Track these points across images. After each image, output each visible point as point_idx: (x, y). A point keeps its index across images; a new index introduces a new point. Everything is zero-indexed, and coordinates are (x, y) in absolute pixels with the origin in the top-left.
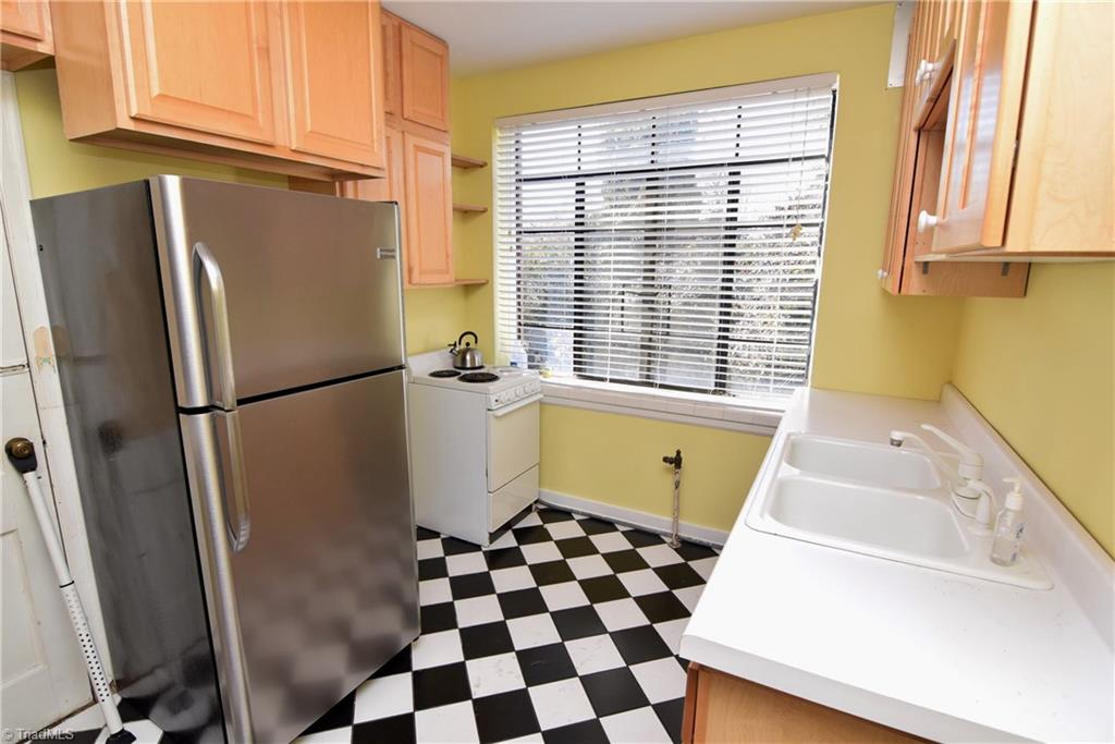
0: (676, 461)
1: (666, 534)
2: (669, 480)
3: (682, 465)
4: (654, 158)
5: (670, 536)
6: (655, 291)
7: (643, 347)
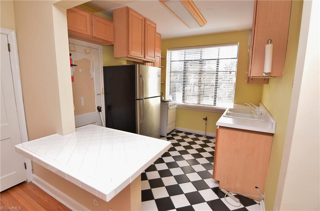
1: (203, 135)
2: (204, 123)
3: (207, 120)
4: (201, 58)
5: (204, 136)
6: (201, 84)
7: (198, 96)
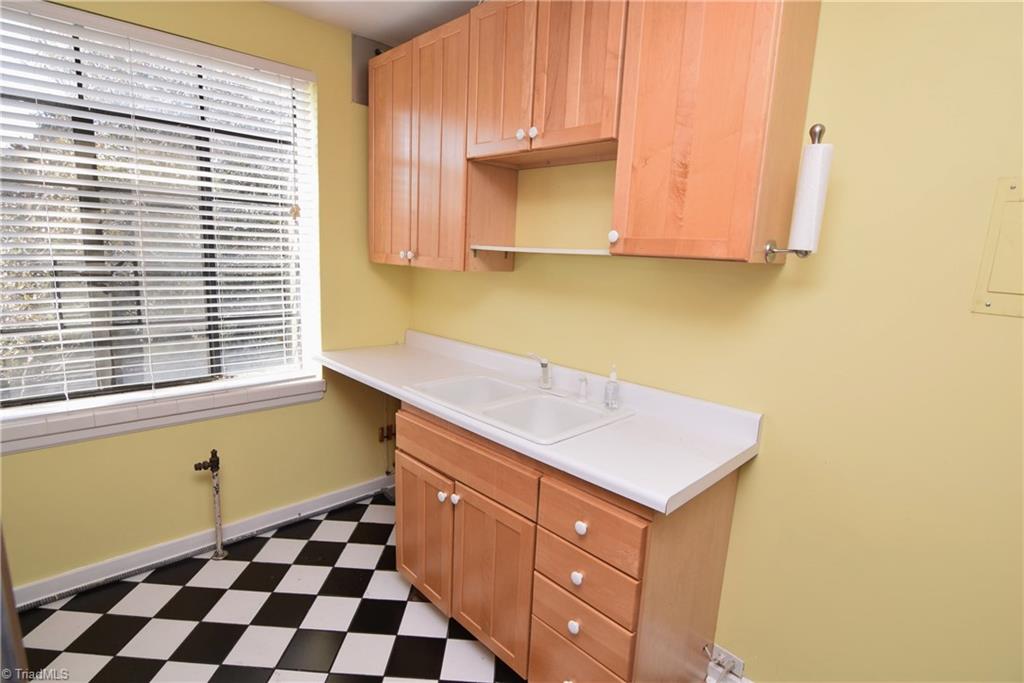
0: (214, 464)
2: (205, 491)
3: (220, 466)
5: (207, 551)
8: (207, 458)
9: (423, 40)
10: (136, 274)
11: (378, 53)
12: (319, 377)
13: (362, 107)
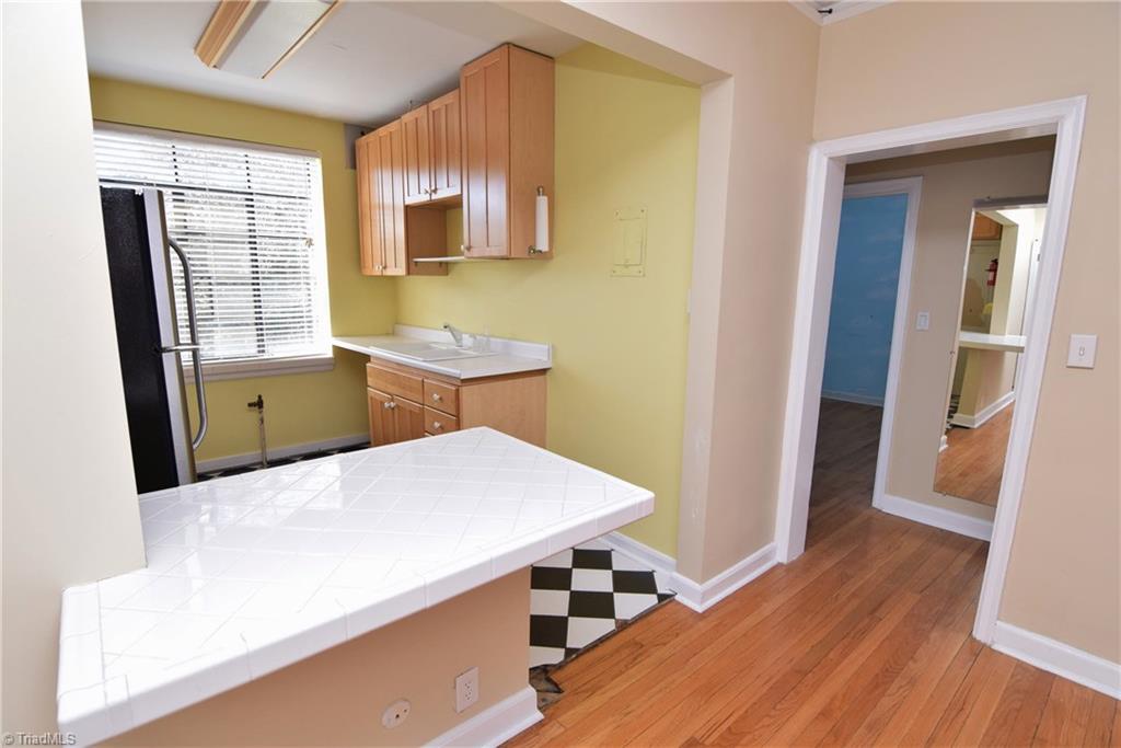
0: (259, 404)
2: (255, 421)
3: (263, 406)
4: (177, 178)
8: (256, 400)
9: (382, 131)
10: (210, 284)
11: (363, 134)
12: (330, 354)
13: (353, 171)
